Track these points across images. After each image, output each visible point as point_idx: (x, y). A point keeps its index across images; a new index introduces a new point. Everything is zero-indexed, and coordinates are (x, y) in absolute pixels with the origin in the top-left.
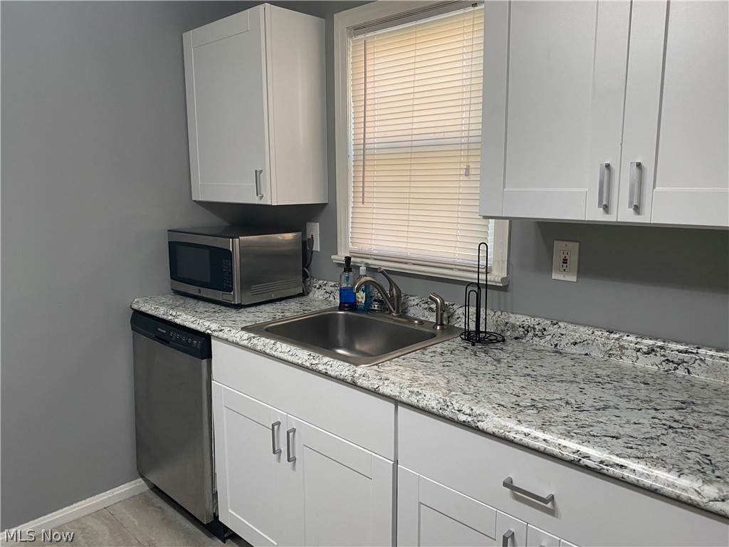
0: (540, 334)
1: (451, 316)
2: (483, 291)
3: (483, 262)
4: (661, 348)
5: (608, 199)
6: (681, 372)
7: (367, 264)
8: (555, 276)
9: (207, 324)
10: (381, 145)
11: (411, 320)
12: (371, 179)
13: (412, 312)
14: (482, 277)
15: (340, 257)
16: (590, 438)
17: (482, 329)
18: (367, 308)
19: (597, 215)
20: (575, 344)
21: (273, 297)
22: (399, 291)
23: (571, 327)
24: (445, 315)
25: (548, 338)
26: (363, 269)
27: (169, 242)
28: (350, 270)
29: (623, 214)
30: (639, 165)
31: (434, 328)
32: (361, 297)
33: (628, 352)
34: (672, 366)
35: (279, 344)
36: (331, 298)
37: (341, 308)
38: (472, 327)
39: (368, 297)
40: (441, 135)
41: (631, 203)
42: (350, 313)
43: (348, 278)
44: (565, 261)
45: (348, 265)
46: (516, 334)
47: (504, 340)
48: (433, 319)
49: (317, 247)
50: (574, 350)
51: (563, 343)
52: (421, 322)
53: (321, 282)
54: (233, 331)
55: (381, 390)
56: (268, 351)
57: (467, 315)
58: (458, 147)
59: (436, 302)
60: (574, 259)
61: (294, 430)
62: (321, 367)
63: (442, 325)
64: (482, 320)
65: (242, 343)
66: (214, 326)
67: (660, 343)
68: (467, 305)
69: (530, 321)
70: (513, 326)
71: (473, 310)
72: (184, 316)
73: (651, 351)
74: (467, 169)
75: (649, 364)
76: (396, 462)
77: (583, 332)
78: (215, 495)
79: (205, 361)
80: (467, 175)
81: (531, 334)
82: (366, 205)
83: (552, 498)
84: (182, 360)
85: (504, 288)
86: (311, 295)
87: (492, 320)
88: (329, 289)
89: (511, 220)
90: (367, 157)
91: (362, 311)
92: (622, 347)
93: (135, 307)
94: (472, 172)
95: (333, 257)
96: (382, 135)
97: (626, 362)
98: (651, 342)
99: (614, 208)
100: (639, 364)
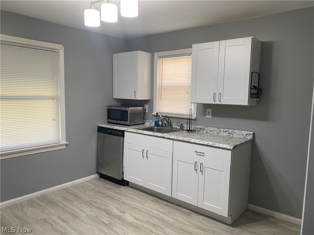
0: (203, 129)
1: (183, 127)
2: (191, 121)
3: (191, 114)
4: (228, 131)
5: (215, 99)
6: (232, 135)
7: (162, 115)
8: (207, 117)
9: (124, 128)
10: (166, 86)
11: (174, 128)
12: (163, 95)
13: (173, 126)
14: (191, 117)
15: (155, 113)
16: (209, 141)
17: (191, 129)
18: (162, 126)
19: (213, 102)
20: (211, 131)
21: (137, 123)
22: (170, 121)
23: (210, 128)
24: (182, 127)
25: (205, 130)
26: (161, 116)
27: (108, 109)
28: (157, 116)
29: (218, 102)
30: (220, 93)
31: (179, 129)
32: (160, 123)
33: (221, 132)
34: (230, 134)
35: (144, 131)
36: (151, 124)
37: (155, 126)
38: (188, 129)
39: (162, 123)
40: (181, 84)
41: (219, 100)
42: (158, 127)
43: (157, 118)
44: (209, 113)
45: (157, 115)
46: (198, 130)
47: (195, 131)
48: (179, 128)
49: (147, 111)
50: (211, 132)
51: (208, 131)
52: (176, 128)
53: (148, 120)
54: (131, 129)
55: (170, 138)
56: (142, 133)
57: (187, 127)
58: (185, 87)
59: (180, 123)
60: (211, 113)
61: (148, 151)
62: (156, 135)
63: (181, 129)
64: (191, 127)
65: (135, 132)
66: (126, 129)
67: (228, 130)
68: (187, 124)
69: (202, 127)
70: (198, 128)
71: (189, 125)
72: (116, 127)
73: (226, 131)
74: (187, 92)
75: (225, 134)
76: (173, 153)
77: (213, 129)
78: (123, 173)
79: (122, 138)
80: (187, 94)
81: (201, 130)
82: (161, 100)
83: (203, 153)
84: (115, 138)
85: (196, 120)
86: (145, 124)
87: (193, 127)
88: (150, 122)
89: (197, 103)
90: (162, 88)
91: (160, 127)
92: (220, 131)
93: (99, 126)
94: (188, 93)
95: (152, 113)
96: (166, 83)
97: (221, 134)
98: (226, 130)
99: (216, 101)
100: (224, 134)
